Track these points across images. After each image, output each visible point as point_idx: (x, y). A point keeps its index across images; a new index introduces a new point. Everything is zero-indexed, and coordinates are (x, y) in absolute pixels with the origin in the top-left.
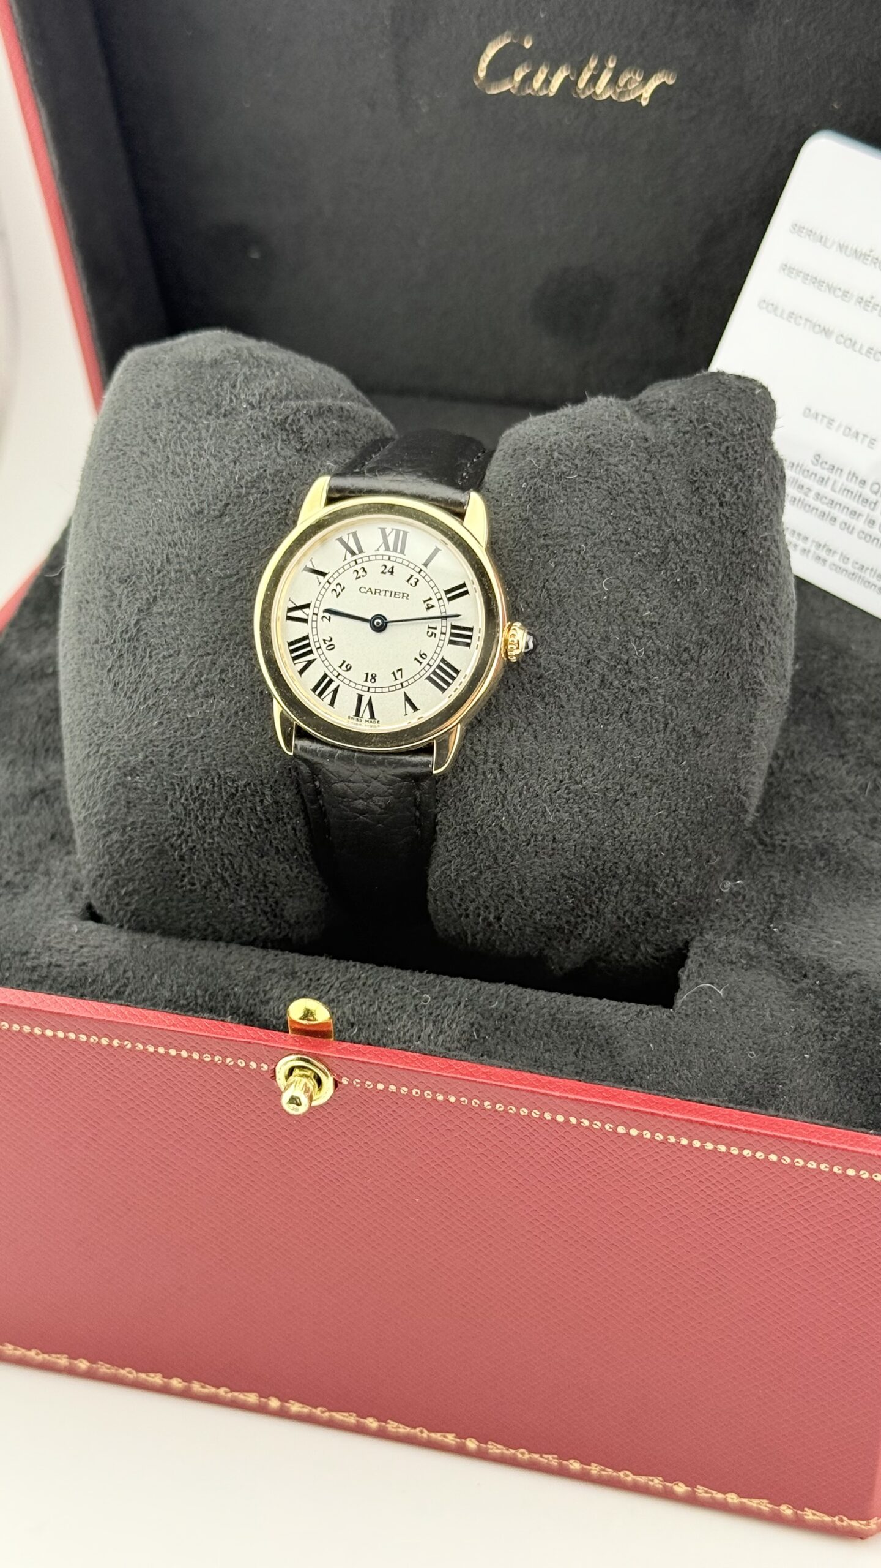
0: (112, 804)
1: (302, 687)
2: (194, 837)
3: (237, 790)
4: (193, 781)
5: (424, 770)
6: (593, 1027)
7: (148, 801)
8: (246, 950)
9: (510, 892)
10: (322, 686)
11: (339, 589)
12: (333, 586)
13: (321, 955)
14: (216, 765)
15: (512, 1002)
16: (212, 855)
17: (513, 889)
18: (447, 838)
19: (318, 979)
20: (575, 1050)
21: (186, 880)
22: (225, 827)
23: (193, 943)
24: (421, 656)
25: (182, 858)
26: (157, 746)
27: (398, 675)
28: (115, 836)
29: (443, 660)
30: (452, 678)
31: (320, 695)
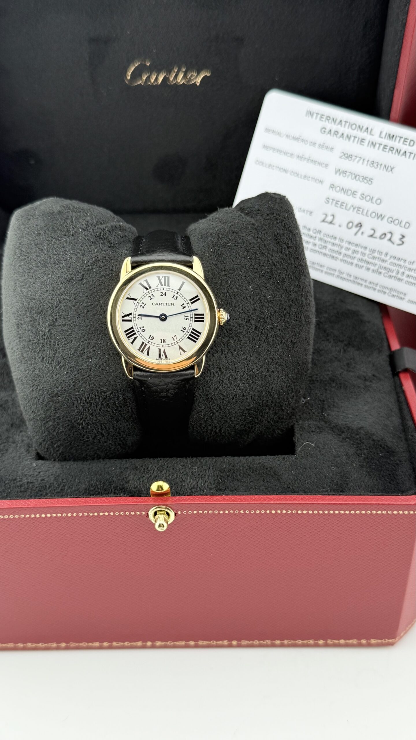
0: (47, 410)
1: (134, 349)
2: (88, 419)
3: (107, 396)
4: (86, 395)
5: (192, 376)
6: (267, 468)
7: (65, 407)
8: (112, 461)
9: (226, 419)
10: (142, 347)
11: (143, 305)
12: (140, 304)
13: (146, 458)
14: (96, 387)
15: (231, 464)
16: (97, 425)
17: (227, 418)
18: (200, 402)
19: (148, 468)
20: (262, 479)
21: (85, 437)
22: (102, 413)
23: (88, 462)
24: (183, 329)
25: (83, 428)
26: (67, 383)
27: (175, 338)
28: (51, 423)
29: (193, 329)
30: (199, 336)
31: (142, 351)
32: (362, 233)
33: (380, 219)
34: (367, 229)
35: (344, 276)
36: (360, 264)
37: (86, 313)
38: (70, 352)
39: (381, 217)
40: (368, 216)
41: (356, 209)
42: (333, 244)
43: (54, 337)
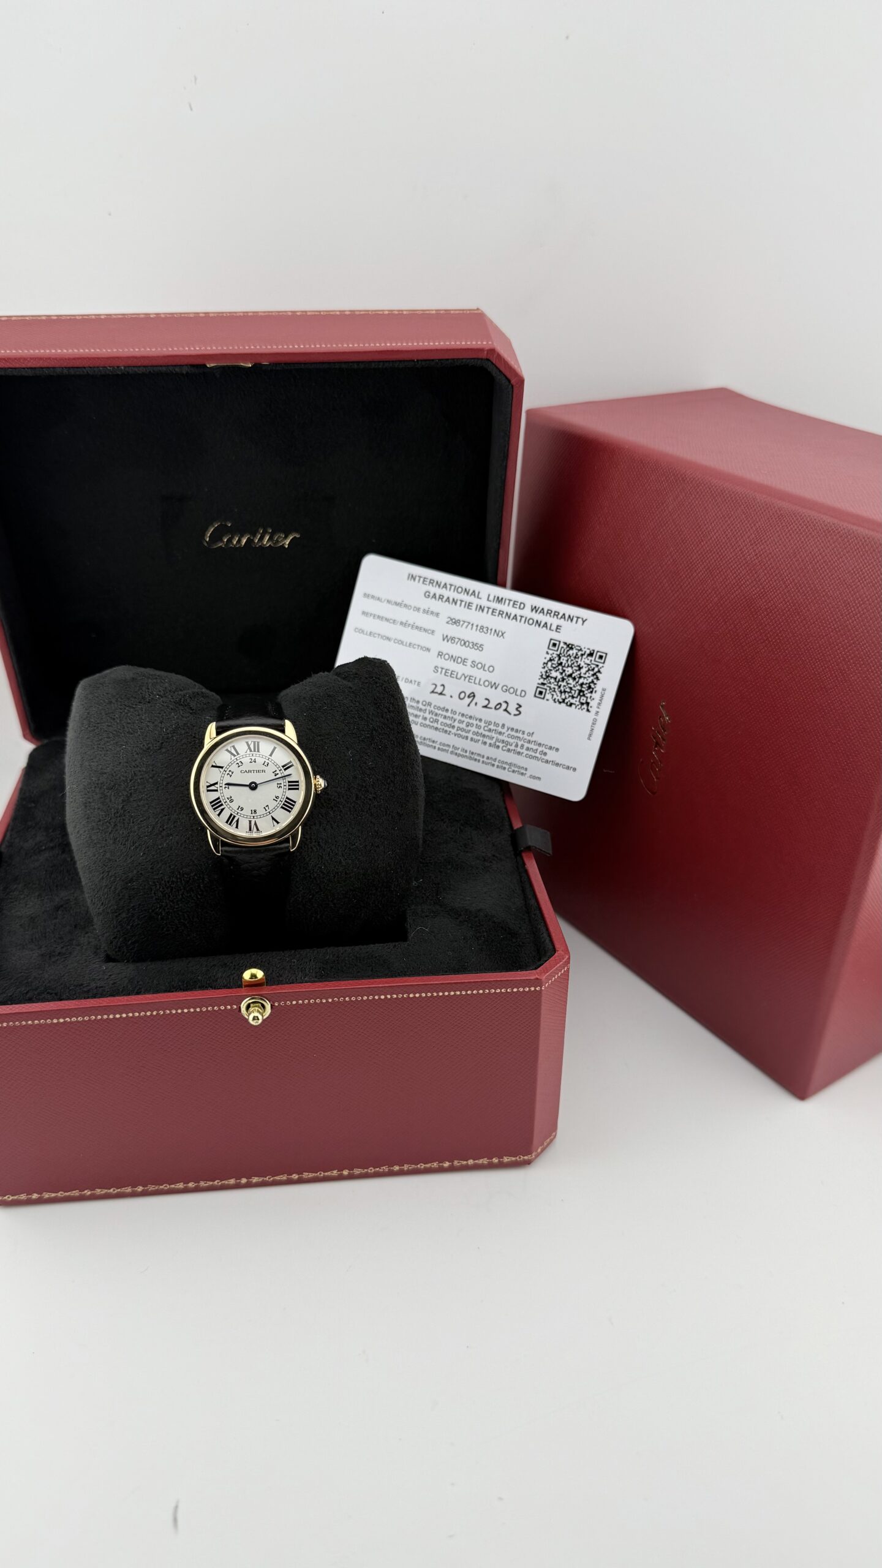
0: (120, 900)
1: (221, 822)
2: (168, 907)
3: (190, 879)
4: (166, 878)
5: (287, 850)
6: (376, 957)
7: (141, 894)
9: (327, 903)
10: (230, 820)
11: (230, 773)
12: (228, 772)
14: (178, 868)
15: (335, 955)
16: (178, 914)
17: (329, 901)
18: (297, 882)
19: (239, 964)
20: (371, 969)
21: (165, 929)
22: (184, 899)
24: (276, 798)
25: (162, 919)
26: (144, 865)
27: (267, 808)
28: (124, 915)
29: (287, 798)
30: (293, 805)
31: (230, 824)
32: (476, 704)
33: (494, 687)
34: (480, 700)
35: (459, 752)
36: (475, 737)
37: (166, 786)
38: (147, 829)
39: (495, 686)
40: (481, 685)
41: (467, 678)
42: (445, 717)
43: (128, 814)
